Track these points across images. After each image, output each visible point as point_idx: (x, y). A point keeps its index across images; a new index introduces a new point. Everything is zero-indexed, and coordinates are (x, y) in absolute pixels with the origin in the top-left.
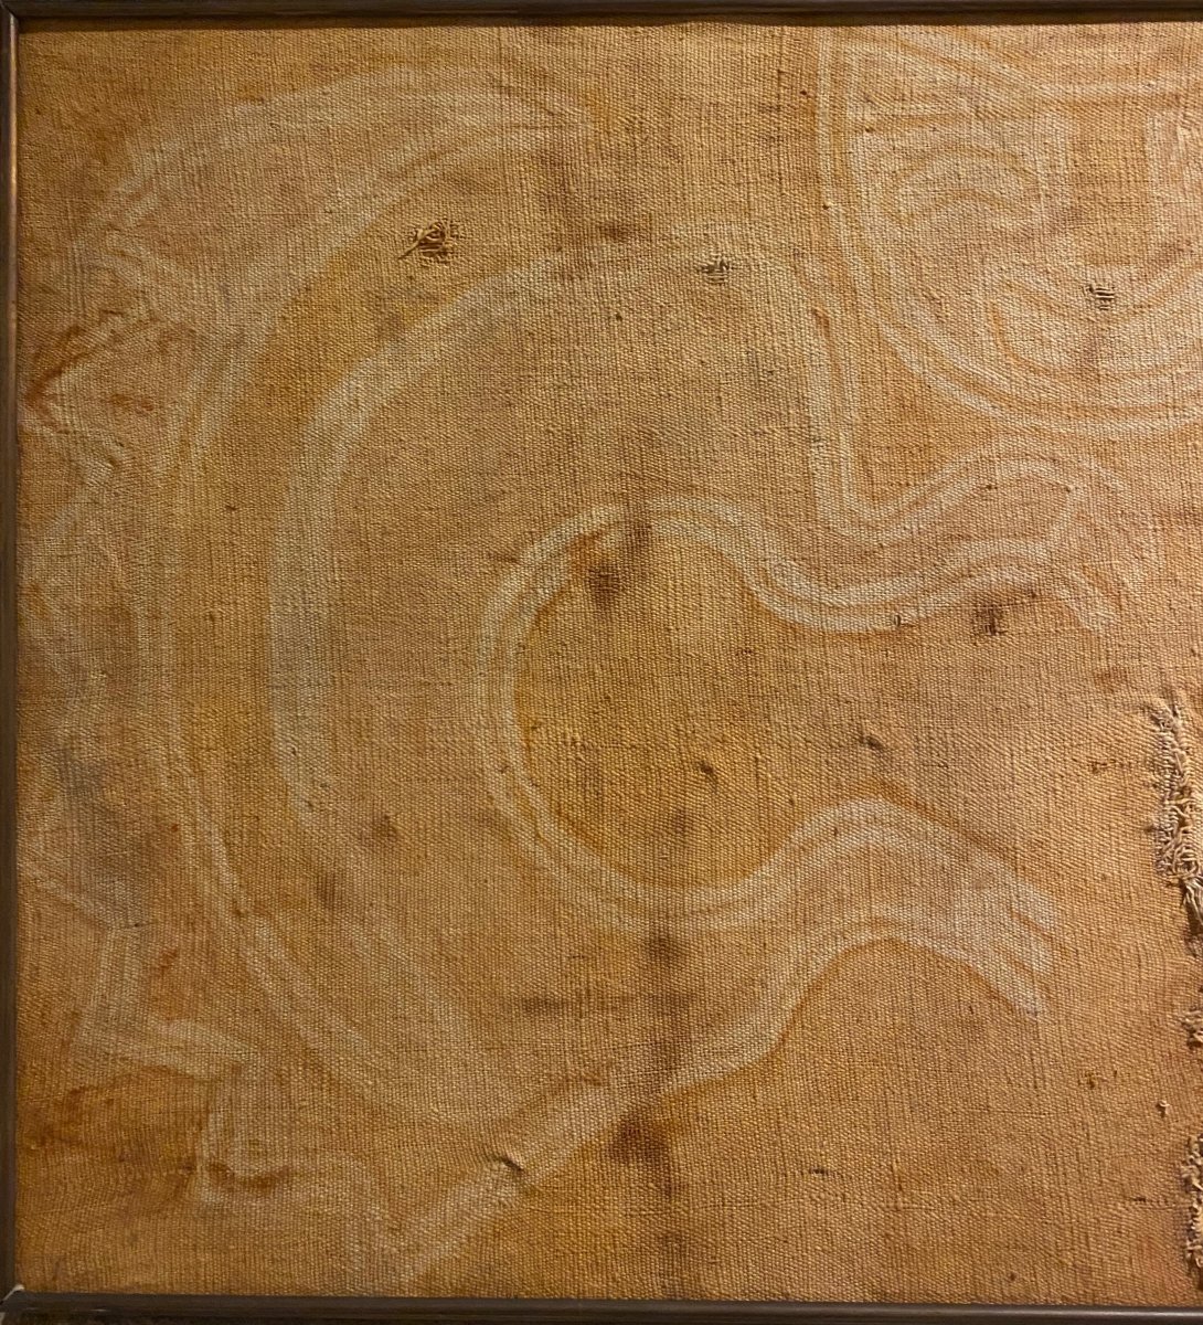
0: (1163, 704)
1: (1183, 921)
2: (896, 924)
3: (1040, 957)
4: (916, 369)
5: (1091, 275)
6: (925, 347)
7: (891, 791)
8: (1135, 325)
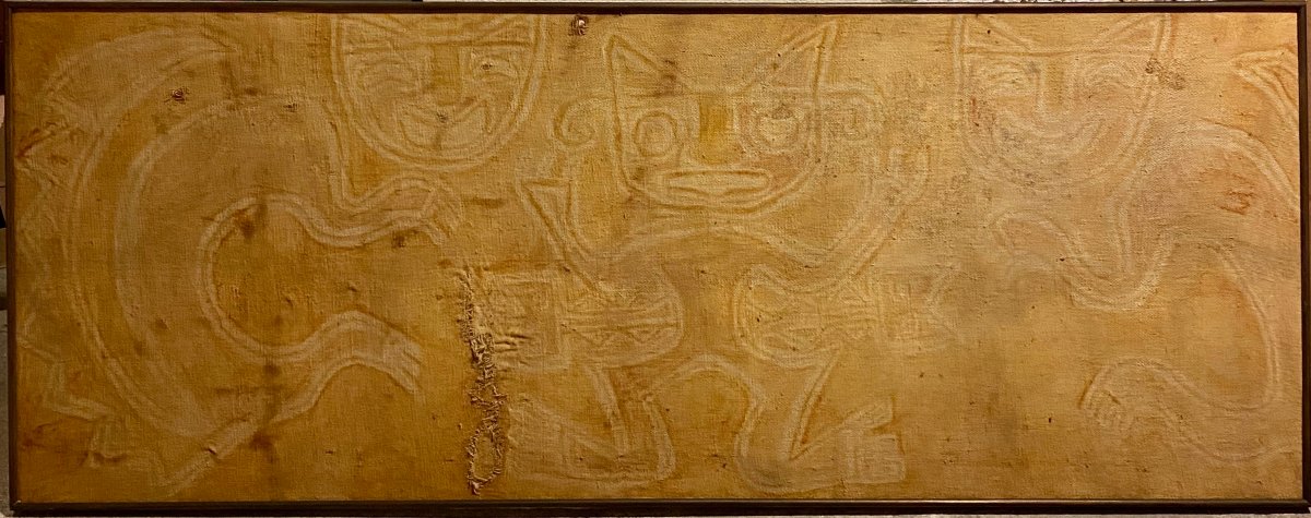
0: (464, 273)
1: (470, 355)
2: (361, 359)
3: (415, 370)
4: (371, 145)
5: (438, 109)
6: (375, 137)
7: (361, 309)
8: (455, 129)
